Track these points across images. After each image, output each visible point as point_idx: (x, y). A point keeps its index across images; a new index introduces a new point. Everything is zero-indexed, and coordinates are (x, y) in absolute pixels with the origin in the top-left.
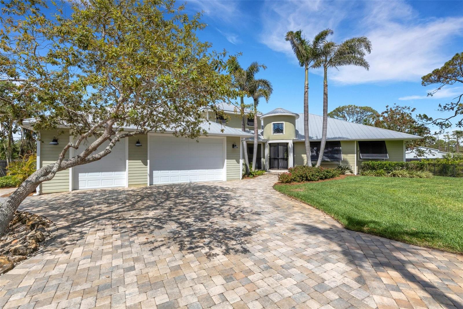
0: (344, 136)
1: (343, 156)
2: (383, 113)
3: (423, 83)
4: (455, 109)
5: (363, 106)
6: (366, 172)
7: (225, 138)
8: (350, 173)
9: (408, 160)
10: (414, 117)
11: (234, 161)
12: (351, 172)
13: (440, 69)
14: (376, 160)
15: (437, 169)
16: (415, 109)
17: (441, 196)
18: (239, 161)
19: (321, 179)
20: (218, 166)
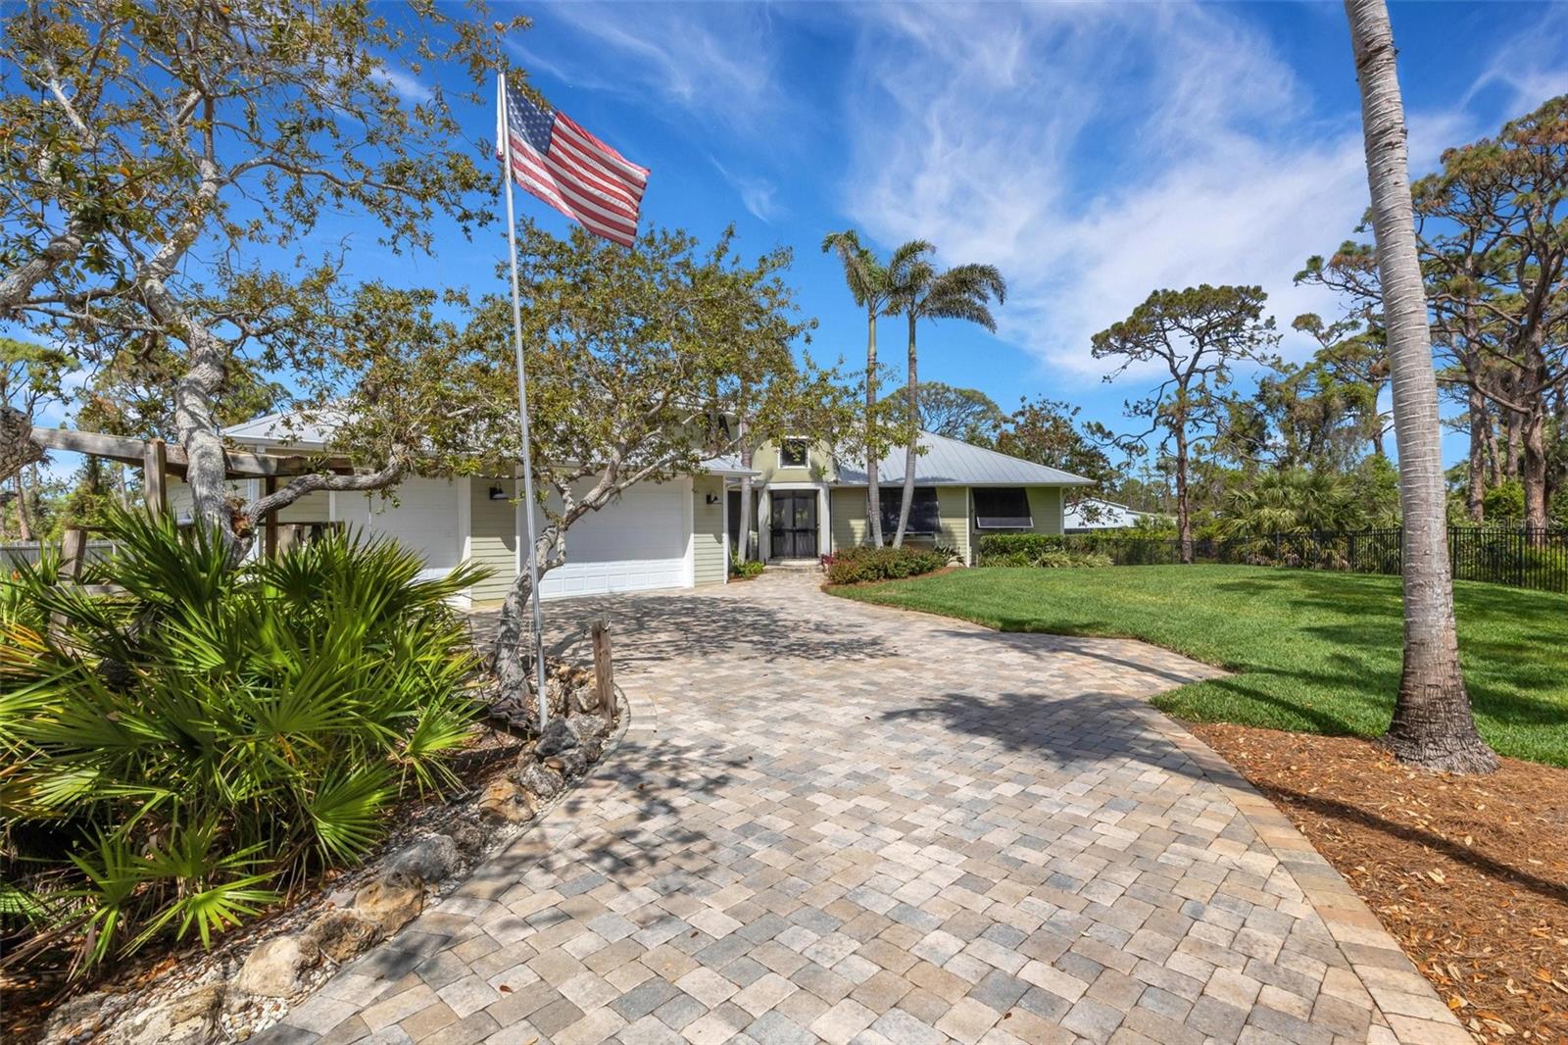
0: (944, 475)
1: (943, 522)
2: (1015, 416)
3: (1094, 352)
4: (1155, 414)
5: (964, 387)
6: (989, 559)
7: (692, 479)
8: (956, 564)
9: (1069, 531)
10: (1078, 429)
11: (711, 538)
12: (960, 560)
13: (1124, 321)
14: (1010, 531)
15: (1122, 552)
16: (1078, 408)
17: (1120, 587)
18: (722, 537)
19: (913, 573)
20: (674, 550)
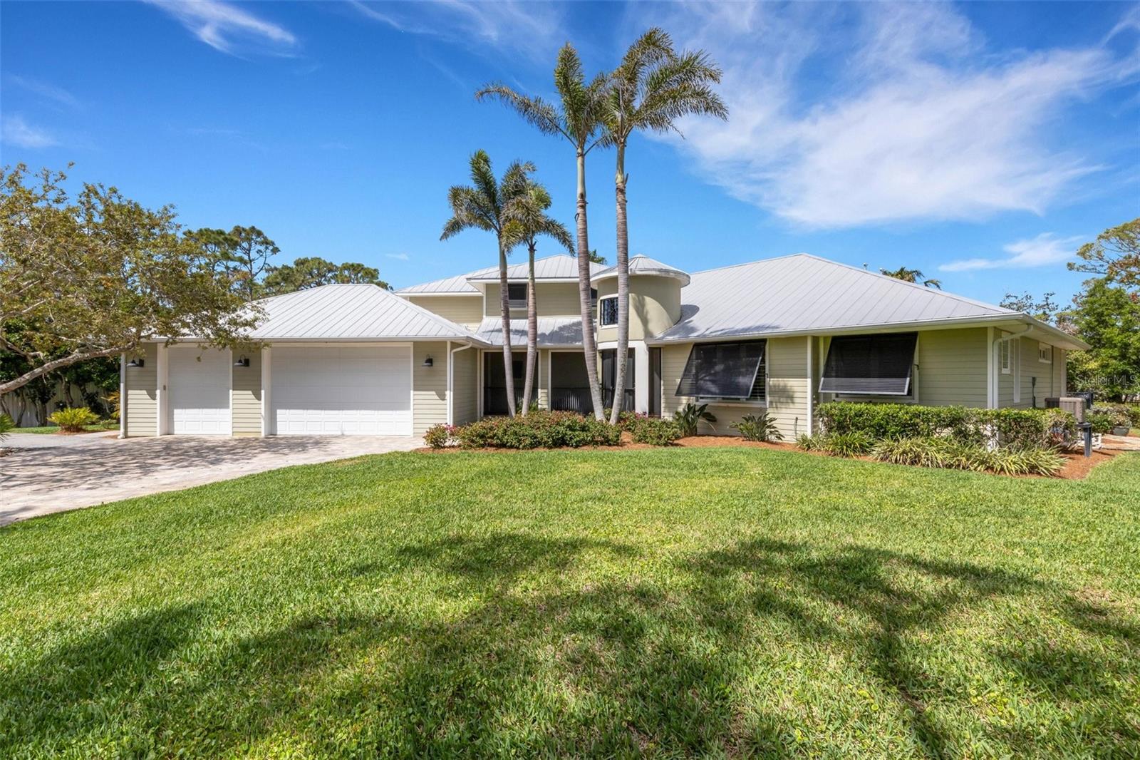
7: (411, 345)
11: (432, 395)
18: (445, 395)
